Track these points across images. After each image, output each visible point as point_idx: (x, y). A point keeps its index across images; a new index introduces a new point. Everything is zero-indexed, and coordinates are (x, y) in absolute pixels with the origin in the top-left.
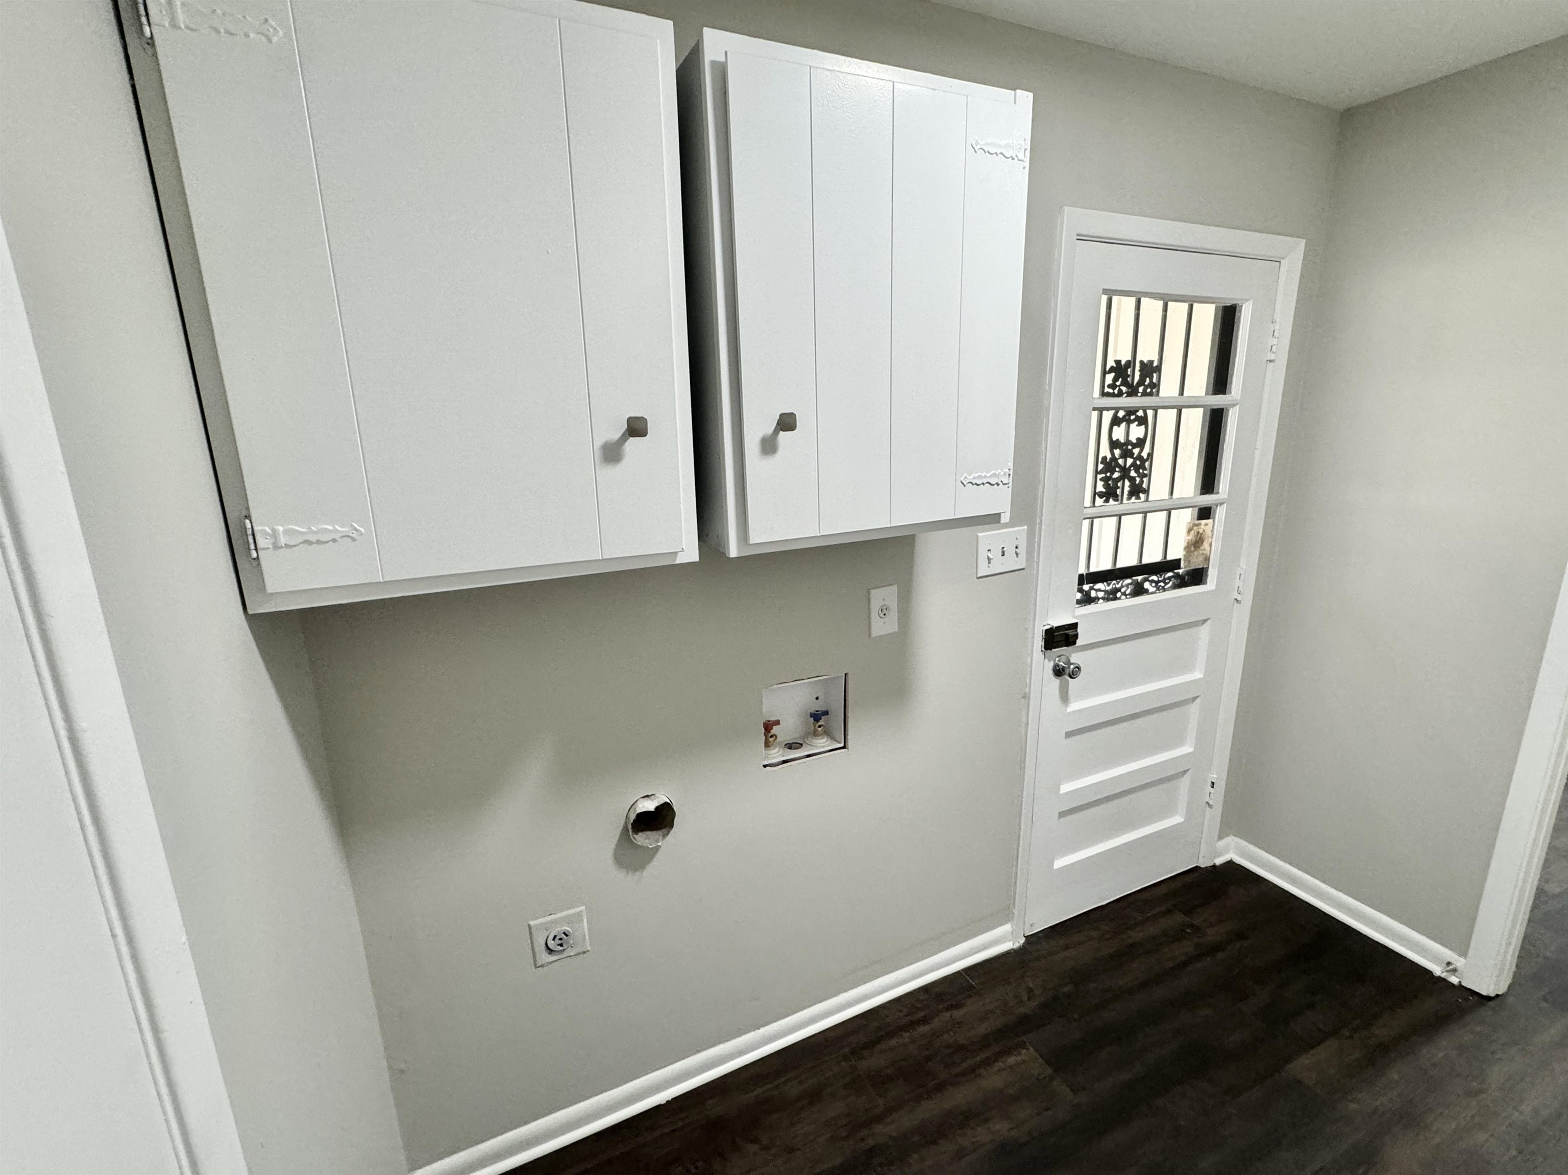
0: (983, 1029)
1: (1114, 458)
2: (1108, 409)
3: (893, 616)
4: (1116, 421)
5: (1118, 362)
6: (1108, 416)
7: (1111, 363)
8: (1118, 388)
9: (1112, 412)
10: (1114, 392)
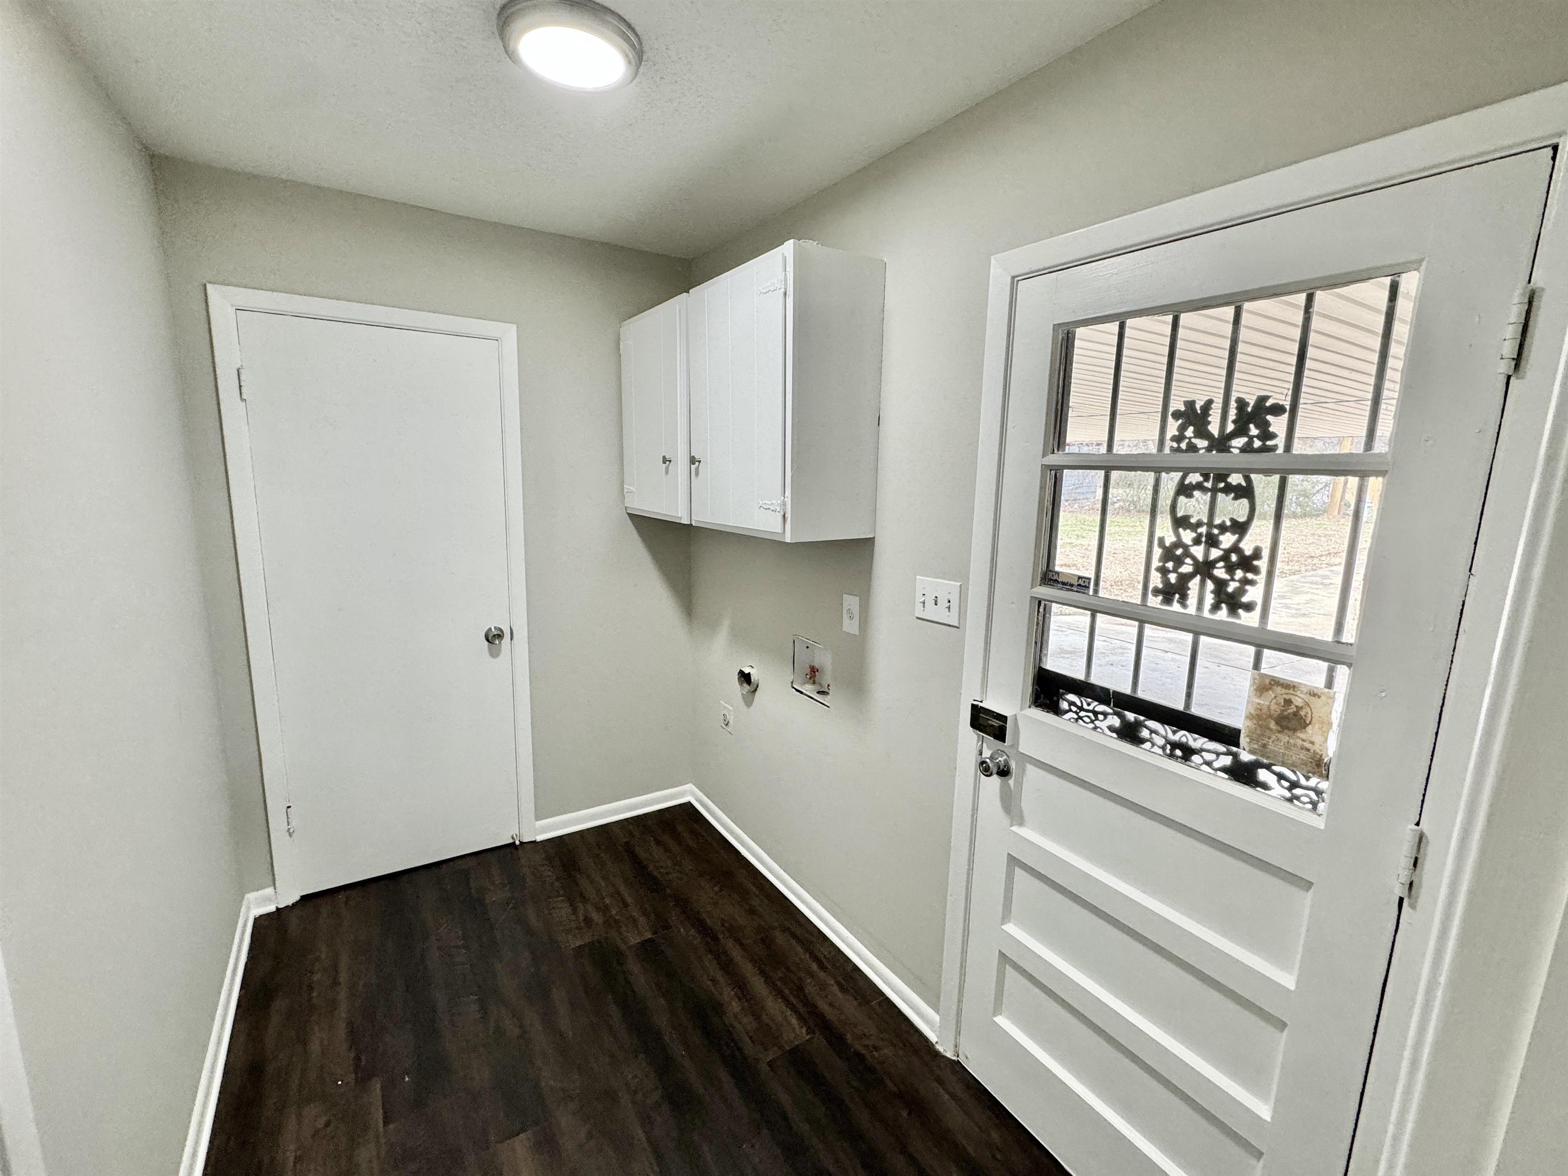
0: (823, 1006)
1: (1179, 544)
2: (1169, 470)
3: (856, 620)
4: (1184, 490)
5: (1190, 404)
6: (1170, 481)
7: (1177, 404)
8: (1187, 440)
9: (1177, 476)
10: (1179, 447)
